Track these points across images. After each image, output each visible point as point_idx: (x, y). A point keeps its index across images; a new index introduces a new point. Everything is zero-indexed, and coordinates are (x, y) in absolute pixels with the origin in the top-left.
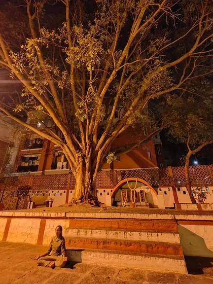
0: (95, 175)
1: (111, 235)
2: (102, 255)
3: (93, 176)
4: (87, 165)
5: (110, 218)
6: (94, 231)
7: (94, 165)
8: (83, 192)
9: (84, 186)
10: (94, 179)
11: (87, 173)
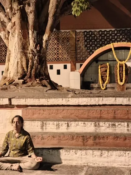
0: (45, 37)
1: (103, 128)
2: (97, 153)
3: (42, 39)
4: (31, 18)
5: (95, 105)
6: (73, 124)
7: (43, 19)
8: (24, 66)
9: (26, 56)
10: (44, 45)
11: (30, 32)
